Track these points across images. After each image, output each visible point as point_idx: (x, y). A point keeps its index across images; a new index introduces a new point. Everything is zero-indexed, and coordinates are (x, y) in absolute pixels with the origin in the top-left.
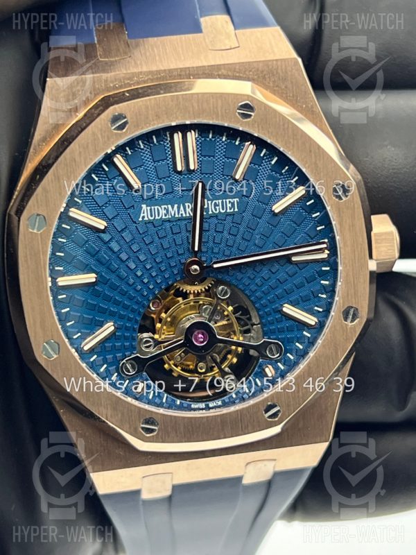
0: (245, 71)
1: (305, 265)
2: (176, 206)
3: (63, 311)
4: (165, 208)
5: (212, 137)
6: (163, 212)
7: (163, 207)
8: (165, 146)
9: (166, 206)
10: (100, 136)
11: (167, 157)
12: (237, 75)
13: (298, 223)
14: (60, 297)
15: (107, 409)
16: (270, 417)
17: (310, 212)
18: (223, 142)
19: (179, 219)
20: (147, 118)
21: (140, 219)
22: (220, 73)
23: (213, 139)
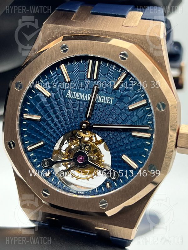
0: (134, 38)
1: (139, 138)
2: (84, 94)
3: (24, 129)
4: (78, 94)
5: (108, 66)
6: (77, 95)
7: (78, 93)
8: (86, 65)
9: (79, 93)
10: (54, 53)
11: (85, 71)
12: (129, 39)
13: (140, 117)
14: (24, 123)
15: (29, 179)
16: (101, 206)
17: (147, 113)
18: (113, 69)
19: (84, 101)
20: (77, 50)
21: (66, 96)
22: (121, 37)
23: (109, 67)
